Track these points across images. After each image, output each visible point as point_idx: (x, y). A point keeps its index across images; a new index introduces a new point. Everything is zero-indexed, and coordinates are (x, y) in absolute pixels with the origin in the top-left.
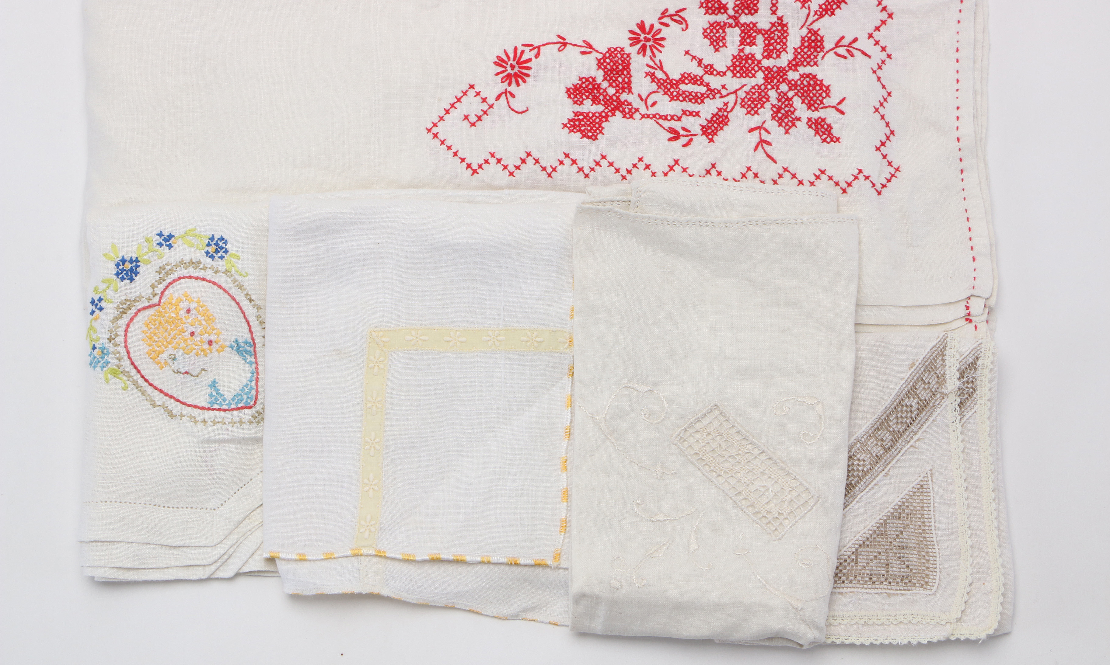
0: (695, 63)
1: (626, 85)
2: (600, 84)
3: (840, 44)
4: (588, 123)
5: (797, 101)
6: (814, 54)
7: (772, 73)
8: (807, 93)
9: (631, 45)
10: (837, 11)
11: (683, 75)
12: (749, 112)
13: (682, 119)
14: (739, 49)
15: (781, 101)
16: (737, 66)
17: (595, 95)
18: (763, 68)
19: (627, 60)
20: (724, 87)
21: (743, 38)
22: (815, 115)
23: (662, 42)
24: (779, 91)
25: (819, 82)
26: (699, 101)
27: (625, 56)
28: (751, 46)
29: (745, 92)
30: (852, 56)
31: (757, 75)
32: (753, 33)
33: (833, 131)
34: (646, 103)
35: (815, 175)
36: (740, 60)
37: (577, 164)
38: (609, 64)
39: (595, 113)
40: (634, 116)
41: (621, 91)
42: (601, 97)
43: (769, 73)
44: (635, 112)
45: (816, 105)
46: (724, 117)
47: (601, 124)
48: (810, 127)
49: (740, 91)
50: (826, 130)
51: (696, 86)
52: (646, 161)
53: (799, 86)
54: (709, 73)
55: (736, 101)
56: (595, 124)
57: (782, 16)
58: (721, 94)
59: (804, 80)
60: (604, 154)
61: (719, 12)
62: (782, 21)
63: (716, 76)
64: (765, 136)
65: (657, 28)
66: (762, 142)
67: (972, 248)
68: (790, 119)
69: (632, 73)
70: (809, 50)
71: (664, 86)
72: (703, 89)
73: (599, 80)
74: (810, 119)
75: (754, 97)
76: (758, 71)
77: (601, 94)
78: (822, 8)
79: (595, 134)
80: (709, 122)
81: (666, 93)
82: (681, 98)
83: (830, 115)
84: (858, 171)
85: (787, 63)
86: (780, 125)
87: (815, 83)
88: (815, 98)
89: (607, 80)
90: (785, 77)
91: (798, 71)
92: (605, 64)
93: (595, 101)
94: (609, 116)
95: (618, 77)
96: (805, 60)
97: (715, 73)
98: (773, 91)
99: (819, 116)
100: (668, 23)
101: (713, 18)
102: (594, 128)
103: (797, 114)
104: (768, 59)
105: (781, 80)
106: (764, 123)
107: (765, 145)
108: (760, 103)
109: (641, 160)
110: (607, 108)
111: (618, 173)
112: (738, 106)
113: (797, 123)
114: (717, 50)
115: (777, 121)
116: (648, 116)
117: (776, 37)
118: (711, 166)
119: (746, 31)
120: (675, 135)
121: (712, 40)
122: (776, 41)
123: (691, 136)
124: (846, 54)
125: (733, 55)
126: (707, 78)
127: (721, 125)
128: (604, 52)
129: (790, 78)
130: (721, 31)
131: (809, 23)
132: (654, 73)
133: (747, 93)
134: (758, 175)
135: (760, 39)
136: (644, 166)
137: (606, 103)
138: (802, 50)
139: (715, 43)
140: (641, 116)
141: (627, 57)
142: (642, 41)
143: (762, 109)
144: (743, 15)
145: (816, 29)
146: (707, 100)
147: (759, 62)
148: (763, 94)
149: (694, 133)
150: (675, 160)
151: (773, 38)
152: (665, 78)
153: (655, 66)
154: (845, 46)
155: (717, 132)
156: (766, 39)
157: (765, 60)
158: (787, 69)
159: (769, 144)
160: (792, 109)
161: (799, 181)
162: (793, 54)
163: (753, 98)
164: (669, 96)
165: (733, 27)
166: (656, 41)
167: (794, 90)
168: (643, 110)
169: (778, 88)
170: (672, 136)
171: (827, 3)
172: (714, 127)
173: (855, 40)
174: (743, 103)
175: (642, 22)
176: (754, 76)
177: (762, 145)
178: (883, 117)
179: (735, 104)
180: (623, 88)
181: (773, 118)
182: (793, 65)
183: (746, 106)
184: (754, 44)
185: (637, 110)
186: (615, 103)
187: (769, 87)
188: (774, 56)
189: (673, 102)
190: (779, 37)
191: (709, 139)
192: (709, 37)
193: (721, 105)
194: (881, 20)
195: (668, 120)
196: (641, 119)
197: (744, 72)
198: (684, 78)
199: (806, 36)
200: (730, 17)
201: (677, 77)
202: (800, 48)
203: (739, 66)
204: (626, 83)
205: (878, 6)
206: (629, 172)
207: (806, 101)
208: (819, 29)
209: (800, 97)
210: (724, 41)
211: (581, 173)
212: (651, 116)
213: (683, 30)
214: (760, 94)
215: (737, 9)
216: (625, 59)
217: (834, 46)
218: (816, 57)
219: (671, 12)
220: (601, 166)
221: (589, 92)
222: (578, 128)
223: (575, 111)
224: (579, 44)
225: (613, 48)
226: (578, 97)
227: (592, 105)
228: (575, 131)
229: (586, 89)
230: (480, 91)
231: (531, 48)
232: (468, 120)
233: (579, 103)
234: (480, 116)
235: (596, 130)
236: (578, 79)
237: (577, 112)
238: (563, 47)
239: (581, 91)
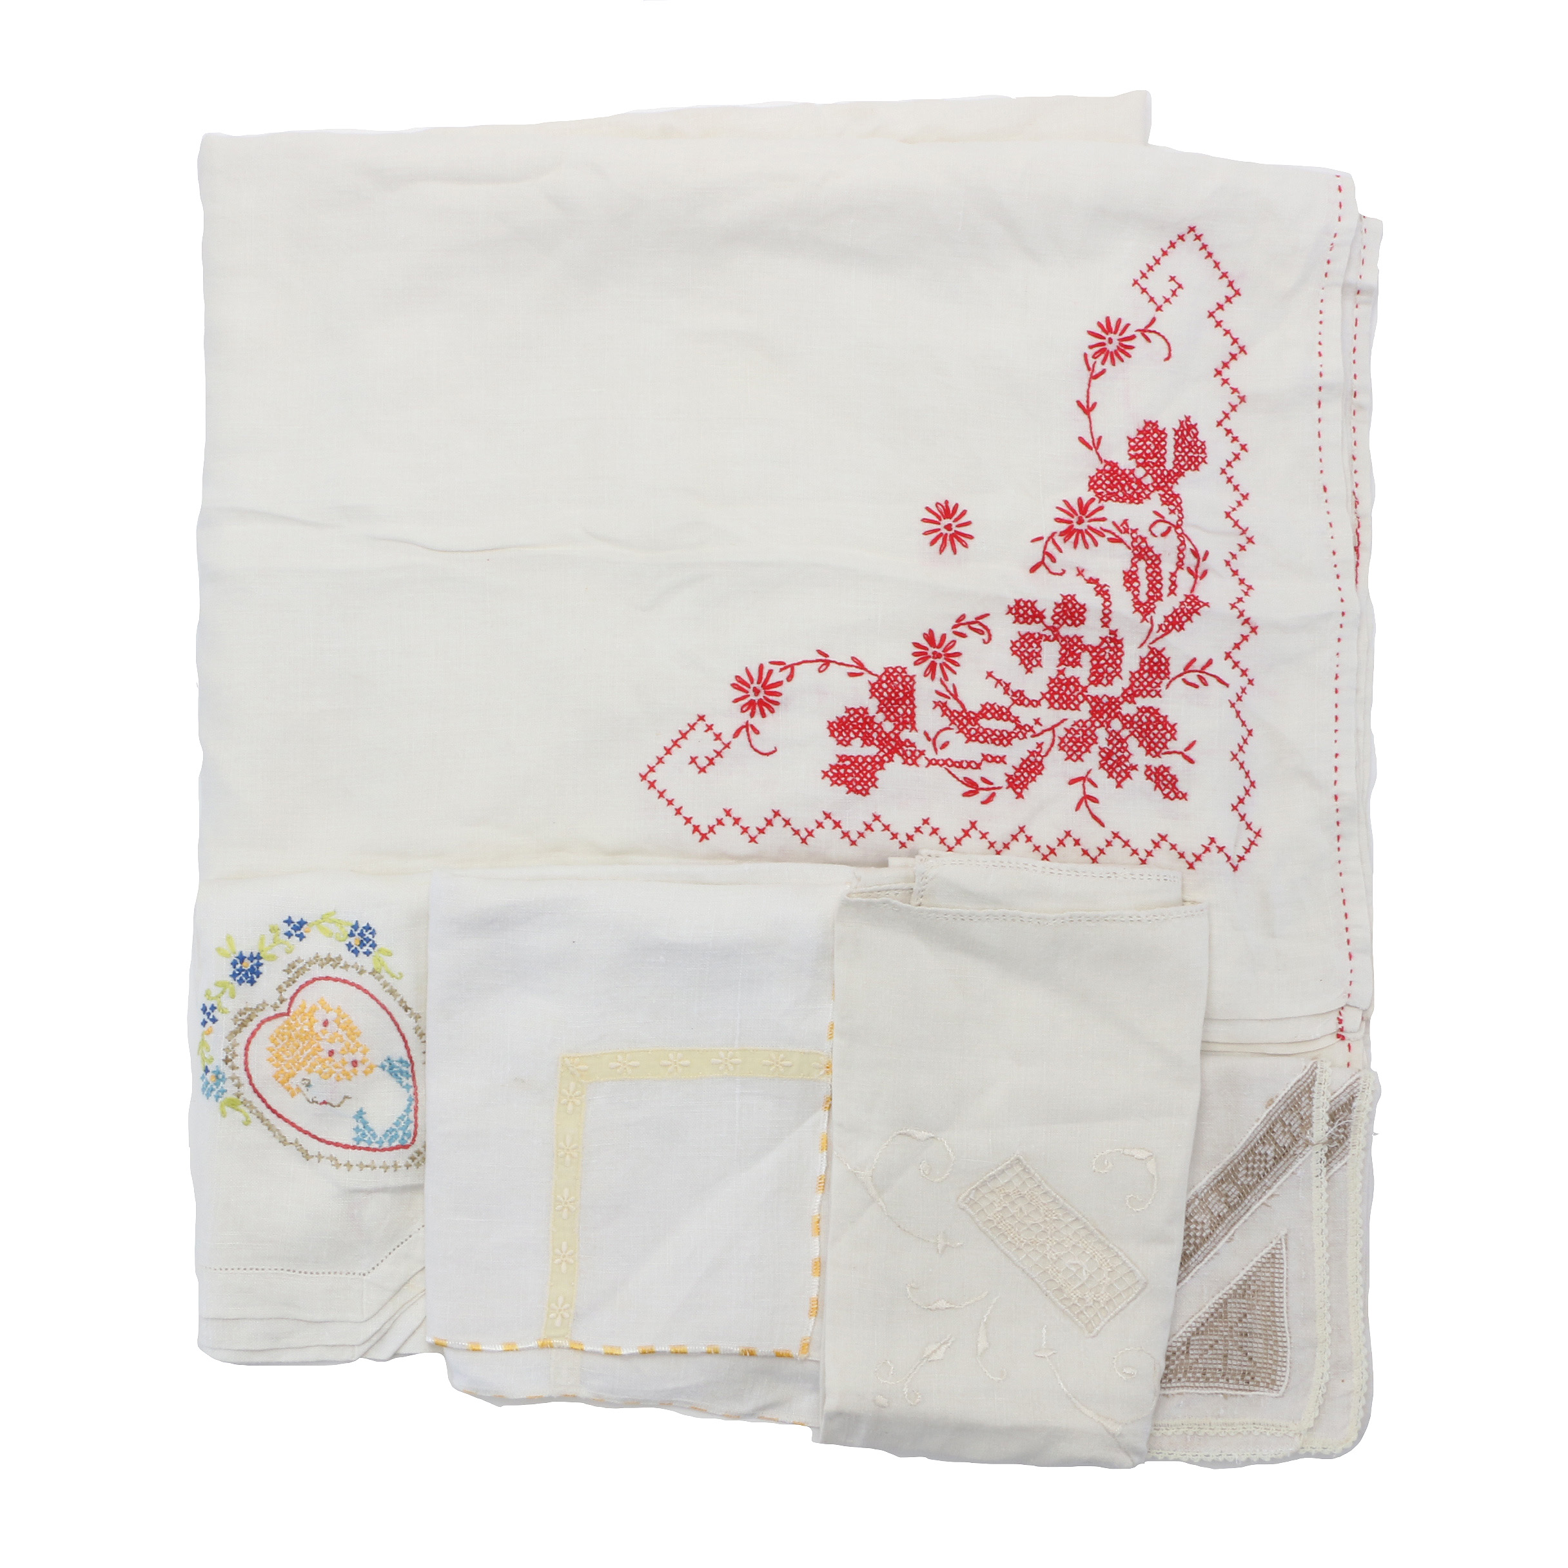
0: (1000, 689)
1: (908, 719)
2: (874, 716)
3: (1190, 669)
4: (857, 771)
5: (1133, 743)
6: (1156, 681)
7: (1101, 705)
8: (1146, 733)
9: (916, 663)
10: (1187, 625)
11: (984, 707)
12: (1069, 757)
13: (982, 767)
14: (1058, 671)
15: (1112, 744)
16: (1055, 693)
17: (866, 732)
18: (1089, 698)
19: (910, 685)
20: (1037, 721)
21: (1063, 655)
22: (1156, 762)
23: (956, 659)
24: (1109, 729)
25: (1161, 719)
26: (1005, 742)
27: (908, 679)
28: (1073, 667)
29: (1066, 729)
30: (1206, 684)
31: (1082, 706)
32: (1077, 650)
33: (1178, 785)
34: (934, 744)
35: (1153, 842)
36: (1059, 685)
37: (840, 827)
38: (885, 690)
39: (867, 757)
40: (919, 761)
41: (901, 727)
42: (875, 735)
43: (1098, 704)
44: (920, 756)
45: (1158, 750)
46: (1037, 764)
47: (874, 772)
48: (1149, 777)
49: (1059, 727)
50: (1170, 782)
51: (1001, 722)
52: (934, 823)
53: (1136, 723)
54: (1018, 702)
55: (1054, 741)
56: (866, 773)
57: (1117, 630)
58: (1034, 732)
59: (1142, 716)
60: (877, 814)
61: (1033, 621)
62: (1116, 636)
63: (1027, 706)
64: (1091, 790)
65: (951, 639)
66: (1086, 798)
67: (1348, 942)
68: (1124, 768)
69: (916, 703)
70: (1150, 676)
71: (959, 721)
72: (1010, 726)
73: (872, 712)
74: (1148, 768)
75: (1077, 736)
76: (1082, 702)
77: (874, 731)
78: (1168, 621)
79: (866, 787)
80: (1017, 770)
81: (960, 731)
82: (981, 739)
83: (1175, 764)
84: (1209, 841)
85: (1121, 691)
86: (1110, 775)
87: (1157, 719)
88: (1156, 740)
89: (882, 711)
90: (1118, 710)
91: (1135, 703)
92: (881, 690)
93: (867, 740)
94: (884, 761)
95: (898, 708)
96: (1145, 689)
97: (1026, 702)
98: (1103, 729)
99: (1161, 764)
100: (964, 632)
101: (1025, 628)
102: (865, 780)
103: (1133, 761)
104: (1096, 686)
105: (1113, 714)
106: (1089, 772)
107: (1090, 803)
108: (1084, 745)
109: (926, 822)
110: (882, 750)
111: (895, 840)
112: (1056, 748)
113: (1133, 773)
114: (1029, 671)
115: (1107, 770)
116: (937, 762)
117: (1107, 657)
118: (1018, 830)
119: (1068, 647)
120: (972, 788)
121: (1023, 658)
122: (1107, 661)
123: (993, 789)
124: (1197, 682)
125: (1050, 678)
126: (1016, 710)
127: (1033, 775)
128: (879, 674)
129: (1124, 712)
130: (1035, 645)
131: (1151, 640)
132: (946, 703)
133: (1068, 731)
134: (1080, 842)
135: (1086, 658)
136: (931, 830)
137: (881, 743)
138: (1141, 676)
139: (1026, 662)
140: (927, 762)
141: (910, 681)
142: (930, 657)
143: (1088, 753)
144: (1065, 625)
145: (1159, 649)
146: (1015, 741)
147: (1085, 689)
148: (1089, 733)
149: (996, 786)
150: (971, 822)
151: (1103, 658)
152: (960, 709)
153: (947, 694)
154: (1197, 671)
155: (1027, 784)
156: (1094, 658)
157: (1092, 686)
158: (1121, 700)
159: (1095, 800)
160: (1126, 754)
161: (1133, 850)
162: (1128, 681)
163: (1075, 738)
164: (965, 735)
165: (1050, 641)
166: (948, 657)
167: (1129, 728)
168: (930, 754)
169: (1109, 726)
170: (968, 789)
171: (1175, 615)
172: (1024, 777)
173: (1210, 662)
174: (1063, 744)
175: (931, 631)
176: (1077, 708)
177: (1086, 802)
178: (1242, 765)
179: (1052, 745)
180: (905, 723)
181: (1102, 766)
182: (1129, 695)
183: (1066, 749)
184: (1078, 664)
185: (922, 753)
186: (893, 743)
187: (1097, 724)
188: (1105, 681)
189: (970, 743)
190: (1111, 657)
191: (1016, 793)
192: (1019, 653)
193: (1033, 747)
194: (1242, 635)
195: (963, 767)
196: (927, 766)
197: (1064, 702)
198: (985, 711)
199: (1147, 657)
200: (1048, 628)
201: (976, 708)
202: (1138, 672)
203: (1057, 693)
204: (908, 716)
205: (1239, 617)
206: (910, 838)
207: (1145, 744)
208: (1164, 649)
209: (1137, 738)
210: (1038, 659)
211: (846, 839)
212: (941, 762)
213: (985, 642)
214: (1085, 733)
215: (1056, 618)
216: (907, 683)
217: (1182, 671)
218: (1158, 685)
219: (969, 618)
220: (872, 830)
221: (858, 728)
222: (843, 779)
223: (840, 755)
224: (846, 663)
225: (891, 668)
226: (844, 734)
227: (862, 746)
228: (839, 782)
229: (855, 724)
230: (712, 725)
231: (782, 666)
232: (696, 764)
233: (844, 743)
234: (713, 759)
235: (867, 782)
236: (845, 710)
237: (843, 756)
238: (824, 667)
239: (848, 726)
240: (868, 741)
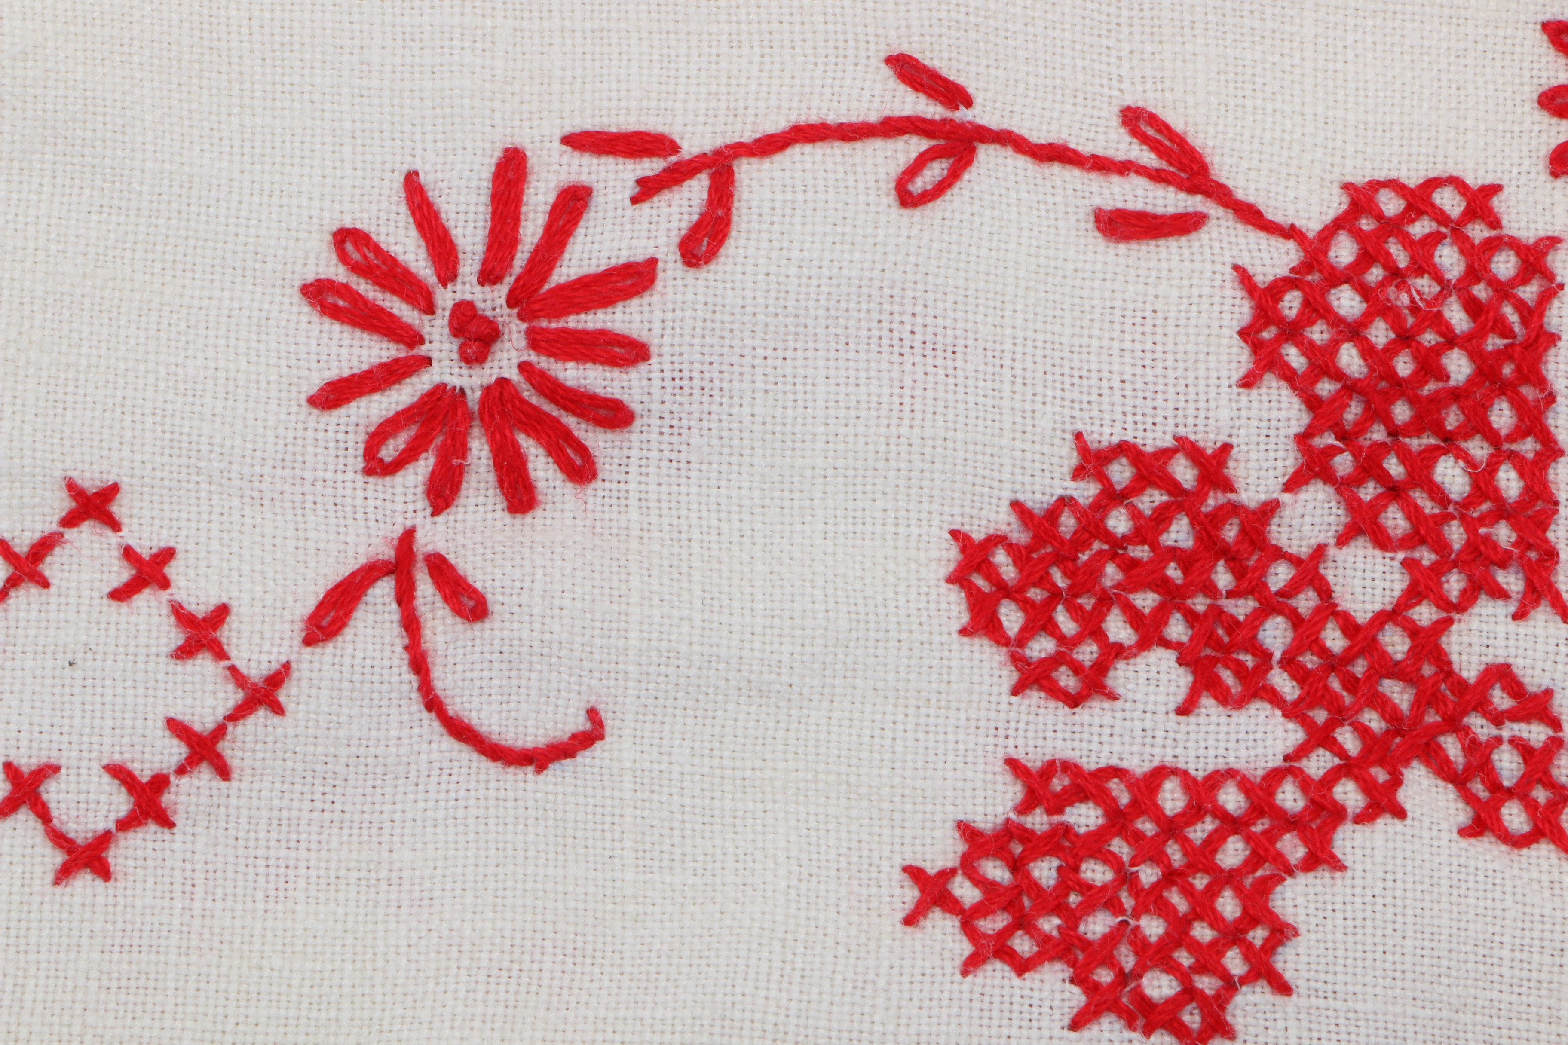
2: (1270, 509)
4: (1148, 875)
17: (1216, 612)
19: (1520, 306)
39: (1216, 779)
47: (1266, 886)
56: (1212, 891)
79: (1207, 984)
89: (1328, 477)
92: (1318, 333)
94: (1338, 814)
95: (1431, 455)
102: (1203, 932)
221: (1162, 585)
222: (1050, 924)
223: (1034, 761)
224: (1087, 148)
225: (1394, 185)
226: (1066, 624)
227: (1185, 709)
228: (1023, 945)
229: (1142, 552)
230: (167, 555)
231: (651, 166)
232: (43, 814)
233: (1066, 680)
234: (160, 782)
235: (1216, 949)
236: (1073, 459)
237: (1050, 769)
238: (936, 171)
239: (1094, 570)
240: (1227, 676)
